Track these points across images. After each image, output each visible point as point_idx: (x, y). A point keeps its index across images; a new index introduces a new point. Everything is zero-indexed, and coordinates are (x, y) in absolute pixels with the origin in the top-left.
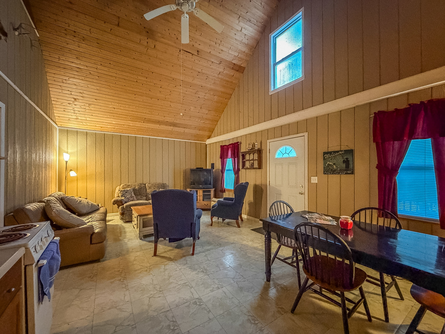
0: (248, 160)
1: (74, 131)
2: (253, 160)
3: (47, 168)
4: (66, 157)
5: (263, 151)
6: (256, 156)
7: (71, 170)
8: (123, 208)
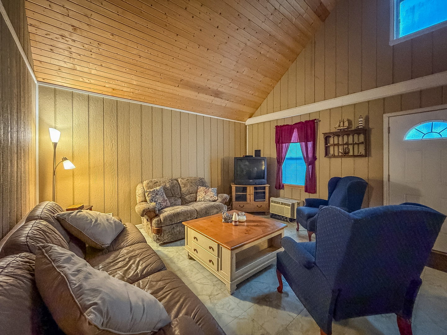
0: (331, 145)
1: (67, 93)
2: (347, 144)
3: (21, 153)
4: (55, 136)
5: (373, 130)
6: (362, 138)
7: (65, 159)
8: (159, 223)
